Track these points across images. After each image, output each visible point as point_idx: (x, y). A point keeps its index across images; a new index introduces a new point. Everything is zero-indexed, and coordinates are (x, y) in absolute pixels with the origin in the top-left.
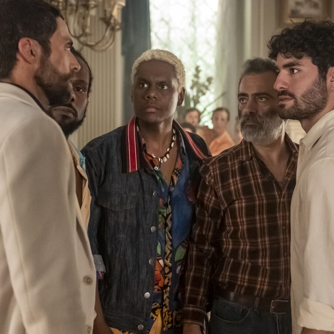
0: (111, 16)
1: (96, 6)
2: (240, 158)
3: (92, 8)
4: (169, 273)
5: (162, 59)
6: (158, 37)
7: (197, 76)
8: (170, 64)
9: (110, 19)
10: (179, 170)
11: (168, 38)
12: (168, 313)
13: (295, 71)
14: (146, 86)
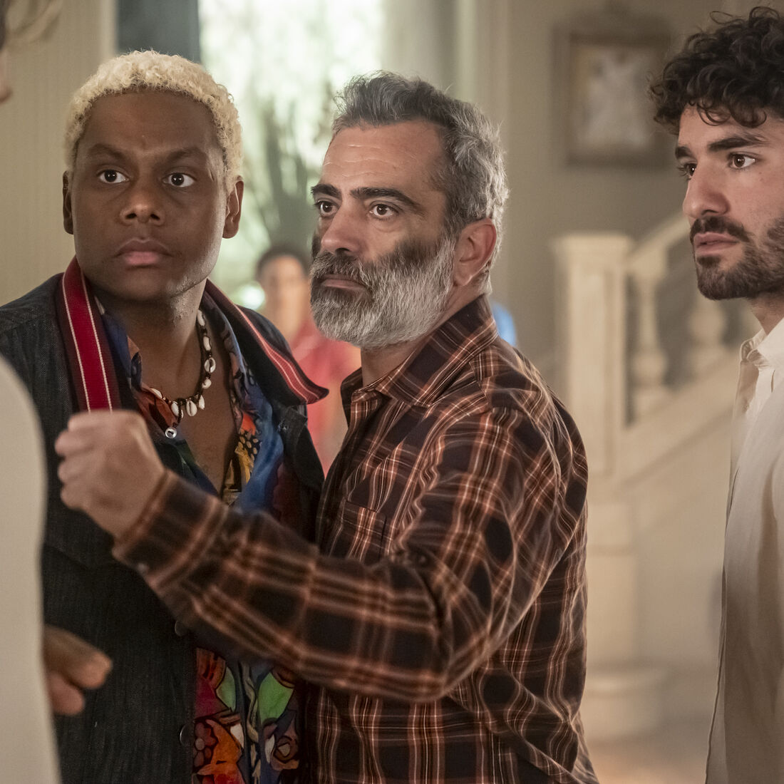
5: (168, 85)
8: (196, 101)
10: (253, 437)
13: (748, 162)
14: (120, 178)
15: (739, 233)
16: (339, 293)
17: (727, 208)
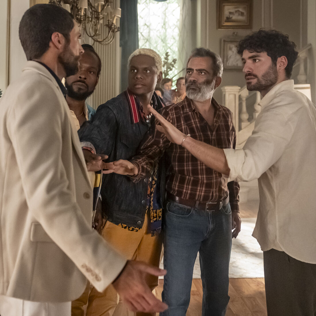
0: (113, 23)
1: (103, 18)
2: (185, 111)
3: (101, 19)
4: (154, 184)
5: (145, 54)
6: (142, 35)
7: (166, 59)
8: (151, 57)
9: (112, 25)
11: (149, 36)
12: (153, 211)
13: (257, 61)
14: (136, 71)
15: (256, 76)
16: (193, 89)
17: (253, 71)
